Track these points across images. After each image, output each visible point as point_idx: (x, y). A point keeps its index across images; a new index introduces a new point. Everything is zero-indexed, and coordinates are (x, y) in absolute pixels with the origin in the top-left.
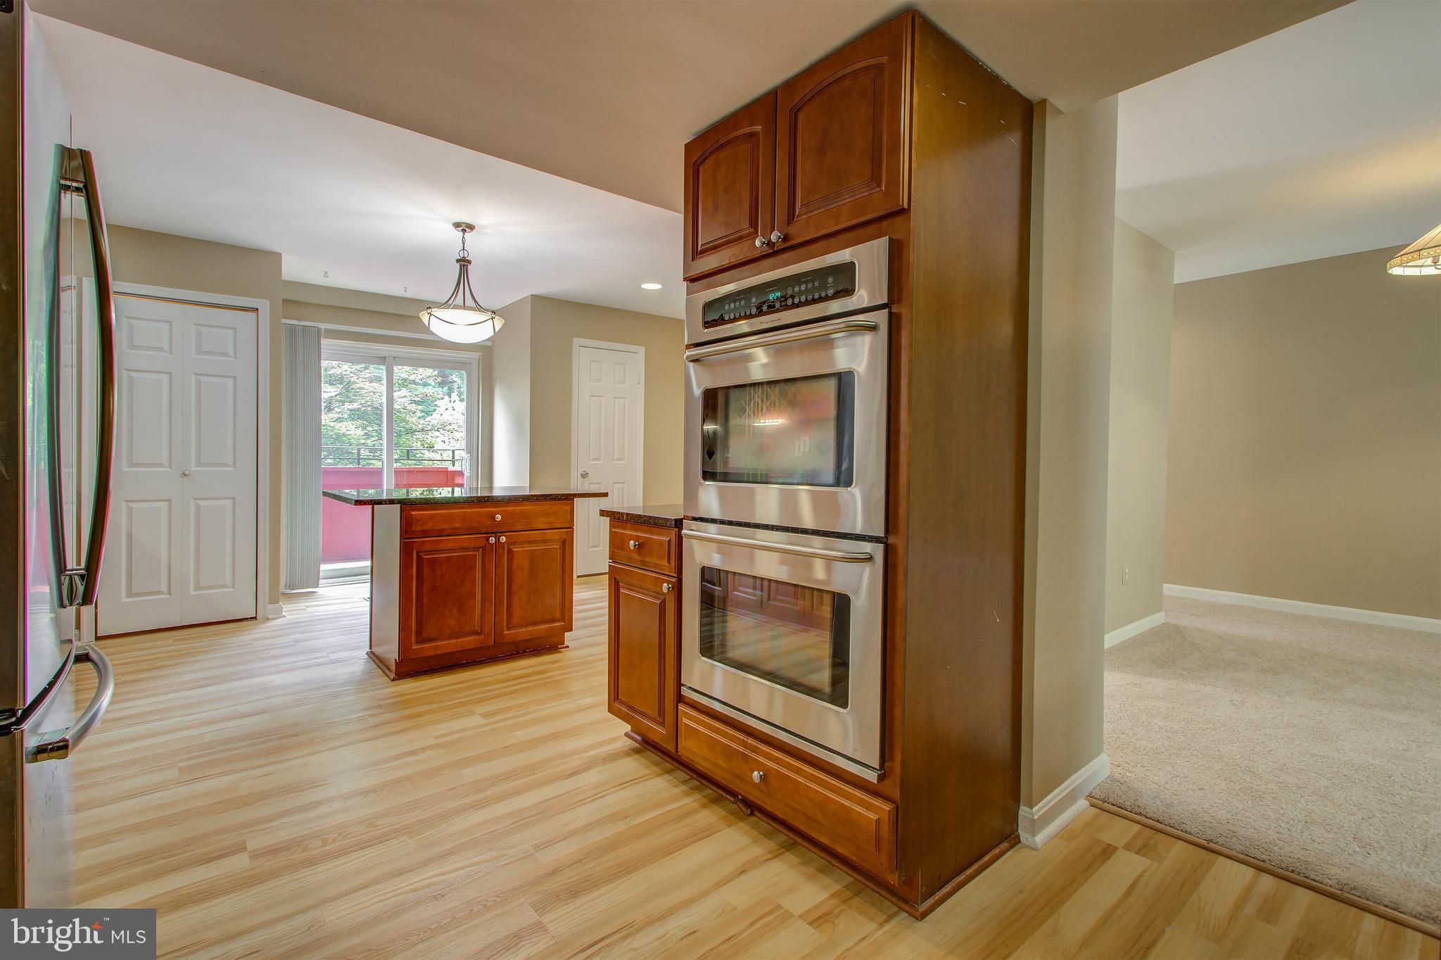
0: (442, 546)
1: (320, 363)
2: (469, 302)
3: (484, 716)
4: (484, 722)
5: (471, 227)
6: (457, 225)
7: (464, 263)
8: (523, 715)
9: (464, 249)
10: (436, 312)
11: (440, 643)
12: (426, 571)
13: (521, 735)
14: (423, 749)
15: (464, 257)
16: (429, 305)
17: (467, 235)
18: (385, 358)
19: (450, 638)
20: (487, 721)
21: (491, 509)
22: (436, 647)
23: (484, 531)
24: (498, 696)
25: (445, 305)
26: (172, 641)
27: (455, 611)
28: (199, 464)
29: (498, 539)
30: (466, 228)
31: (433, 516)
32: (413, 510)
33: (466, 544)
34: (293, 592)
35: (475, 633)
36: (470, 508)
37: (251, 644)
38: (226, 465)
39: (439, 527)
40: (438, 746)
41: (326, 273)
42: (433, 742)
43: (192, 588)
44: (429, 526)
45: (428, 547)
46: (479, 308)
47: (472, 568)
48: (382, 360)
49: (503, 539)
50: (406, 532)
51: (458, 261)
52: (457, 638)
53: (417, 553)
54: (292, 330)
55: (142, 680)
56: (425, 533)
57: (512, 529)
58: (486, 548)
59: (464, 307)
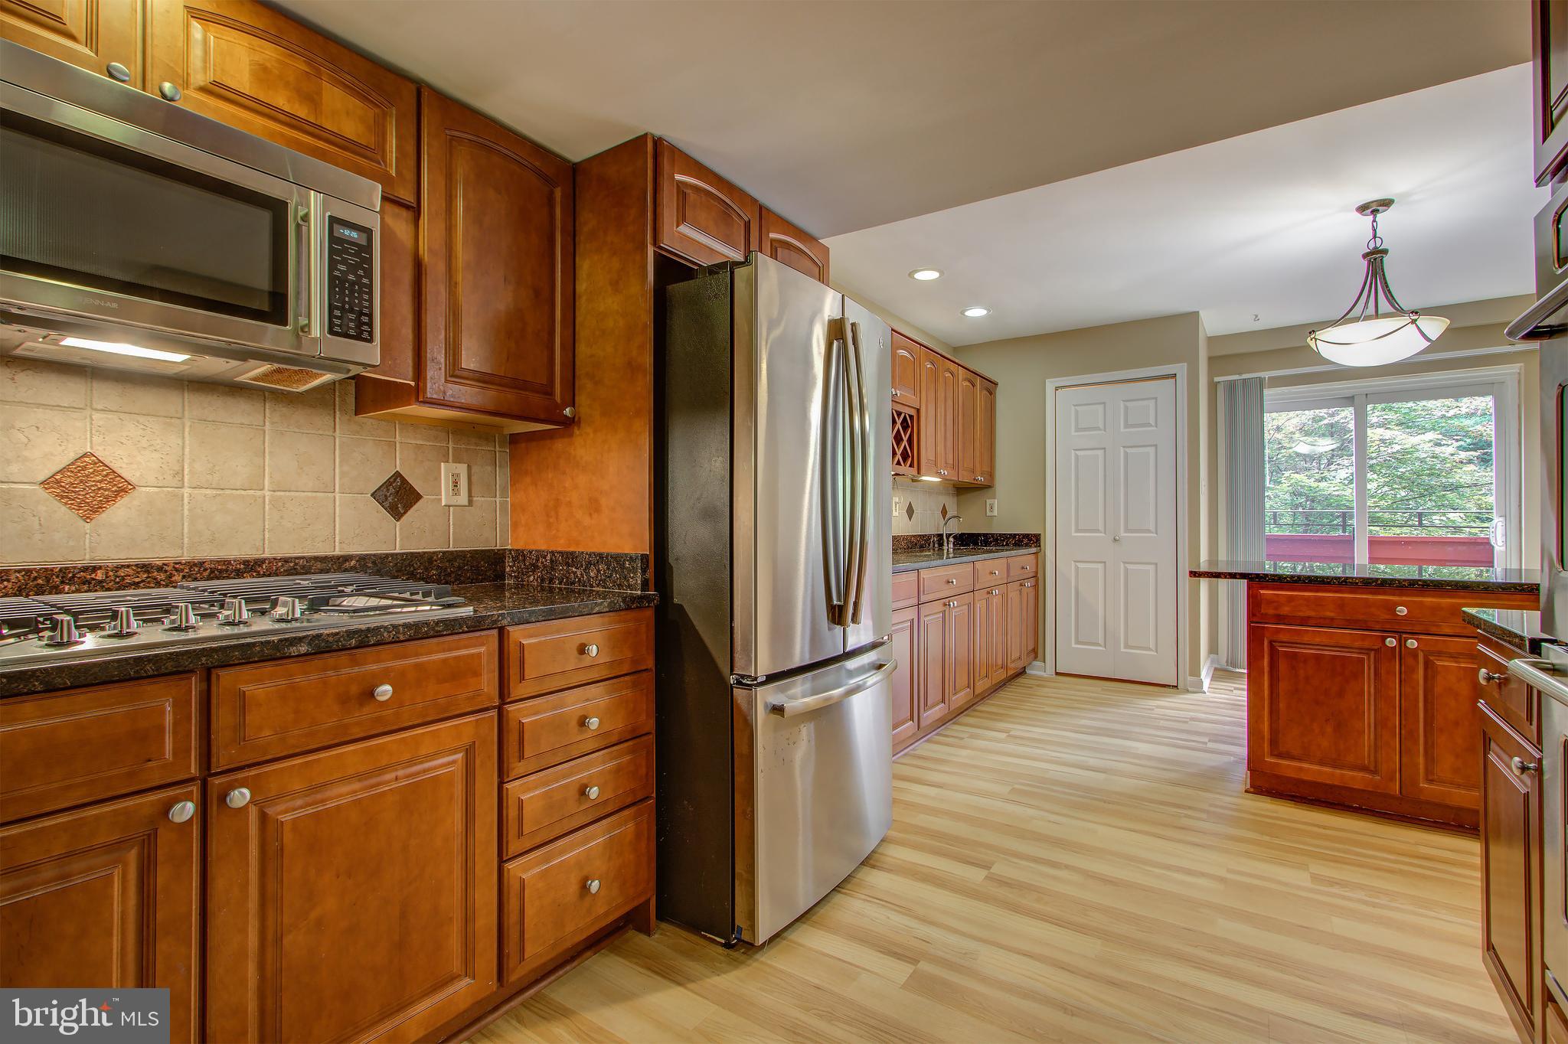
0: (1306, 639)
1: (1262, 417)
2: (1384, 306)
3: (1315, 878)
4: (1309, 884)
5: (1387, 203)
6: (1362, 209)
7: (1375, 258)
8: (1374, 905)
9: (1375, 237)
10: (1320, 335)
11: (1305, 765)
12: (1283, 666)
13: (1340, 926)
14: (1203, 875)
15: (1376, 248)
16: (1312, 329)
17: (1379, 216)
18: (1353, 397)
19: (1321, 763)
20: (1312, 886)
21: (1391, 598)
22: (1301, 769)
23: (1378, 627)
24: (1361, 865)
25: (1345, 320)
26: (1100, 689)
27: (1329, 729)
28: (1127, 530)
29: (1401, 643)
30: (1372, 208)
31: (1291, 599)
32: (1262, 588)
33: (1347, 642)
34: (1237, 670)
35: (1364, 768)
36: (1351, 593)
37: (1153, 709)
38: (1149, 531)
39: (1301, 614)
40: (1222, 880)
41: (1257, 316)
42: (1223, 873)
43: (1122, 645)
44: (1286, 610)
45: (1283, 637)
46: (1399, 311)
47: (1358, 675)
48: (1349, 400)
49: (1412, 643)
50: (1254, 615)
51: (1365, 256)
52: (1334, 766)
53: (1271, 643)
54: (1231, 386)
55: (1054, 713)
56: (1280, 619)
57: (1434, 630)
58: (1381, 653)
59: (1377, 316)
